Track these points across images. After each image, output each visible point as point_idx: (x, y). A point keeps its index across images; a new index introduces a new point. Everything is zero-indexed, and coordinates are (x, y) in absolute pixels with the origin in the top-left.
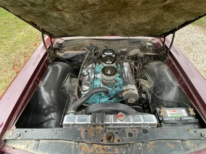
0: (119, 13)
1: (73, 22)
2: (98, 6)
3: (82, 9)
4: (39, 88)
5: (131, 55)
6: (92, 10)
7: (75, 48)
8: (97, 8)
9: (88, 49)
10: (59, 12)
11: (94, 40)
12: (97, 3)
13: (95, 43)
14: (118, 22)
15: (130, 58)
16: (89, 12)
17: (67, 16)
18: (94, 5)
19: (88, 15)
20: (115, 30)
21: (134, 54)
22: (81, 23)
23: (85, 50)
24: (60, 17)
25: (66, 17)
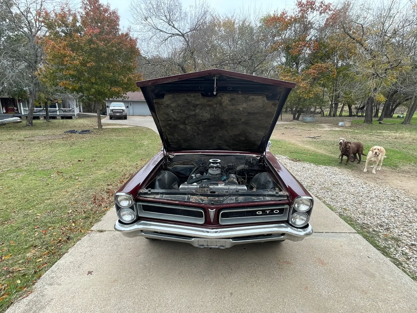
0: (221, 128)
1: (191, 133)
2: (207, 122)
3: (198, 124)
4: (155, 180)
5: (237, 169)
6: (204, 124)
7: (184, 162)
8: (207, 123)
9: (196, 164)
10: (184, 126)
11: (203, 156)
12: (207, 121)
13: (203, 158)
14: (221, 135)
15: (237, 173)
16: (202, 126)
17: (189, 128)
18: (205, 122)
19: (201, 128)
20: (220, 142)
21: (241, 169)
22: (196, 134)
23: (193, 165)
24: (184, 128)
25: (187, 129)
